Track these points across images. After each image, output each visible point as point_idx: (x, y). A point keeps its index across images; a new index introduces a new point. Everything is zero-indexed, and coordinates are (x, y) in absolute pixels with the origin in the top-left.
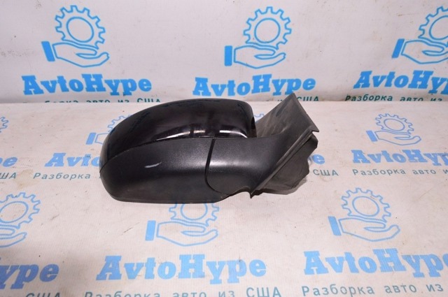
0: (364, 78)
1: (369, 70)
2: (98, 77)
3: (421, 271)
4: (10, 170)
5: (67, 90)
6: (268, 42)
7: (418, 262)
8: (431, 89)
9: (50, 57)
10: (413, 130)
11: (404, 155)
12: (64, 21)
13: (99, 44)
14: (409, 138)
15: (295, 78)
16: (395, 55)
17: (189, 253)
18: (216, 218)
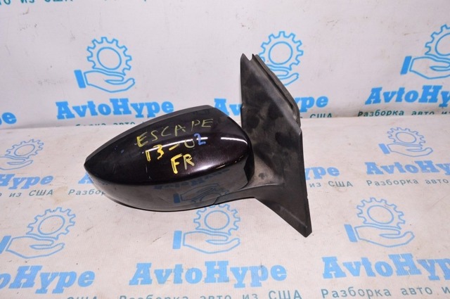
0: (375, 95)
1: (379, 86)
2: (125, 101)
3: (436, 274)
4: (47, 188)
5: (96, 114)
6: (282, 64)
7: (433, 265)
8: (442, 103)
9: (82, 84)
10: (425, 142)
11: (417, 166)
12: (95, 52)
13: (126, 71)
14: (421, 150)
15: (308, 97)
16: (404, 71)
17: (213, 260)
18: (238, 227)
